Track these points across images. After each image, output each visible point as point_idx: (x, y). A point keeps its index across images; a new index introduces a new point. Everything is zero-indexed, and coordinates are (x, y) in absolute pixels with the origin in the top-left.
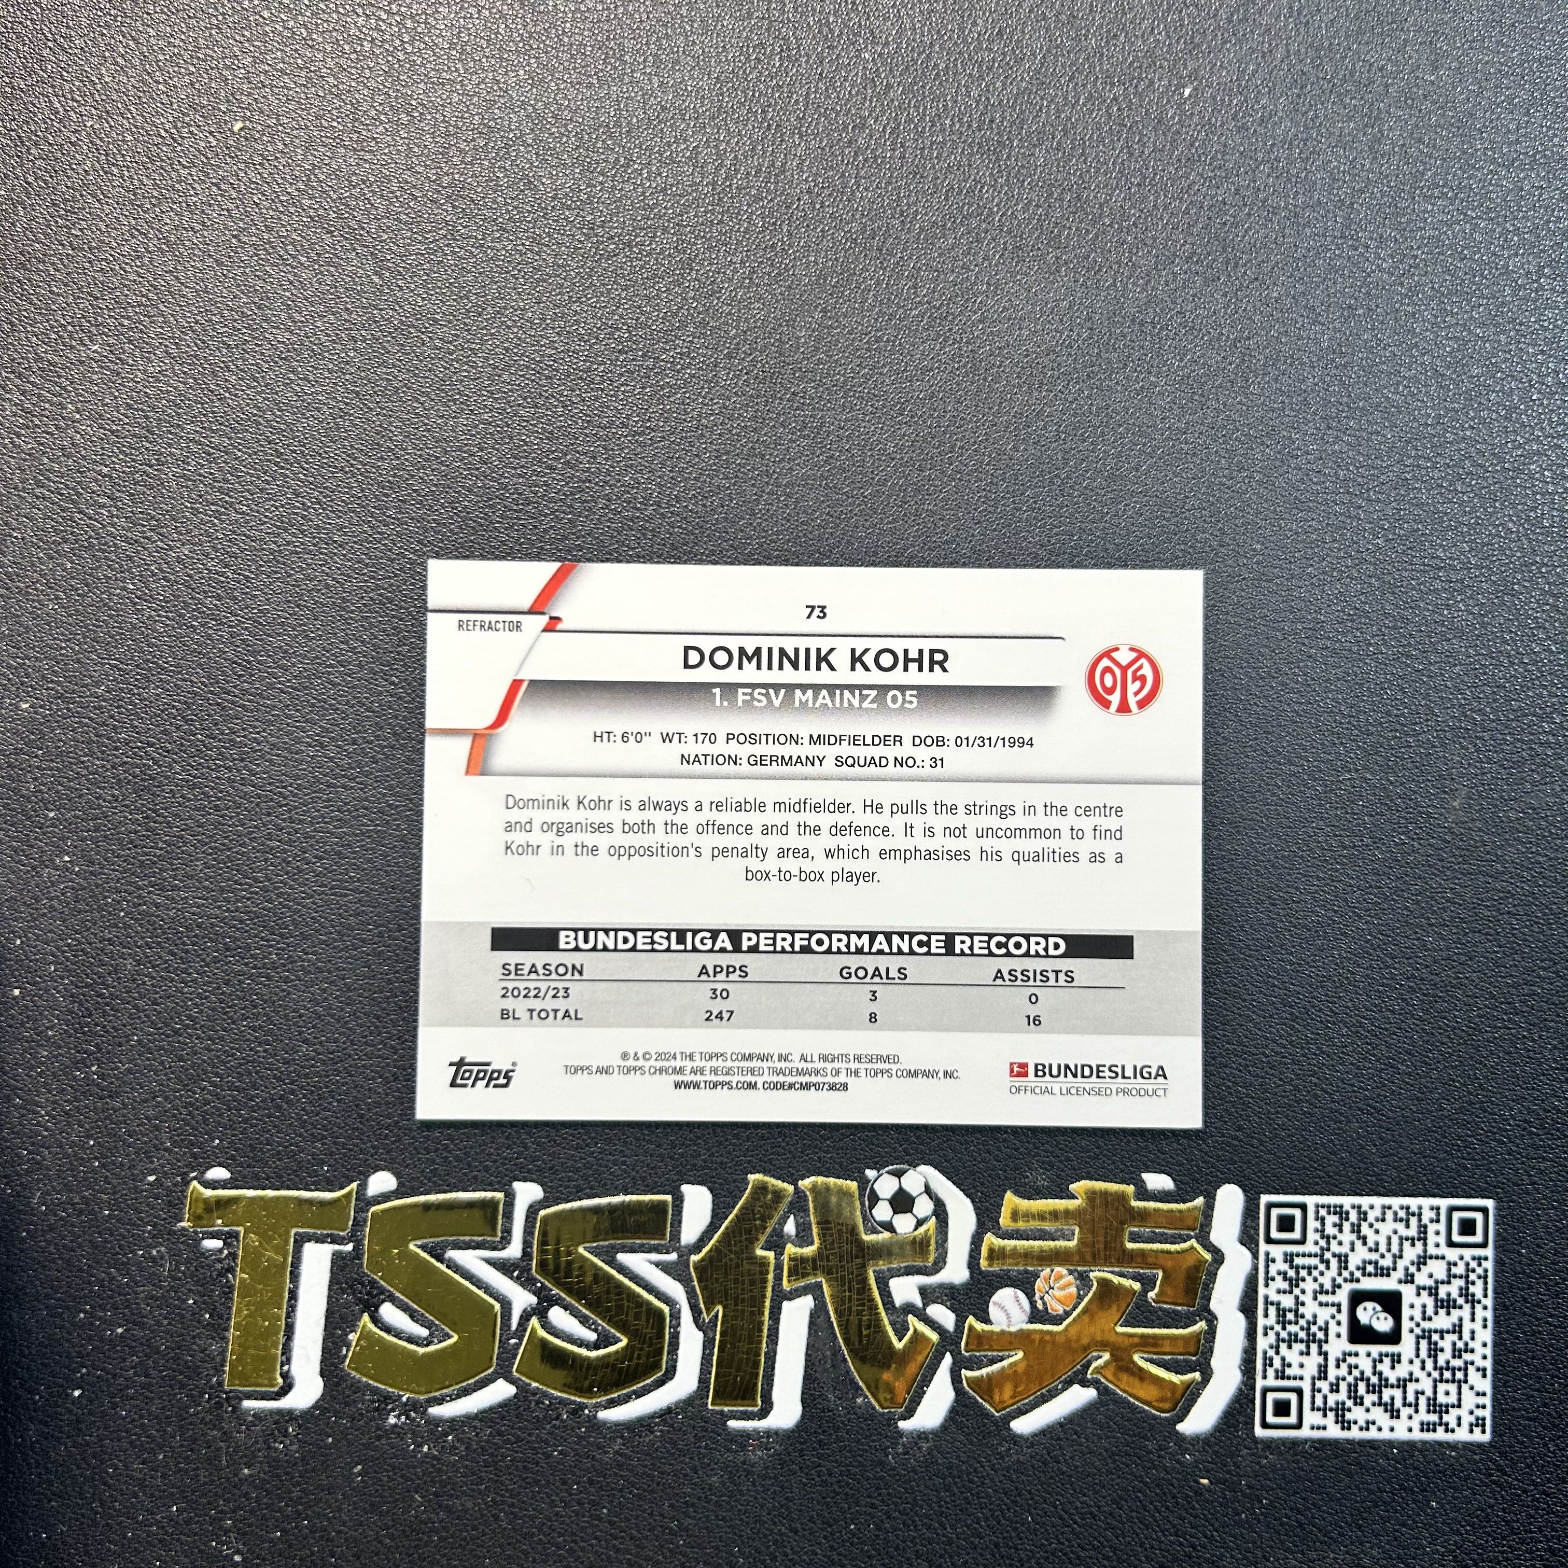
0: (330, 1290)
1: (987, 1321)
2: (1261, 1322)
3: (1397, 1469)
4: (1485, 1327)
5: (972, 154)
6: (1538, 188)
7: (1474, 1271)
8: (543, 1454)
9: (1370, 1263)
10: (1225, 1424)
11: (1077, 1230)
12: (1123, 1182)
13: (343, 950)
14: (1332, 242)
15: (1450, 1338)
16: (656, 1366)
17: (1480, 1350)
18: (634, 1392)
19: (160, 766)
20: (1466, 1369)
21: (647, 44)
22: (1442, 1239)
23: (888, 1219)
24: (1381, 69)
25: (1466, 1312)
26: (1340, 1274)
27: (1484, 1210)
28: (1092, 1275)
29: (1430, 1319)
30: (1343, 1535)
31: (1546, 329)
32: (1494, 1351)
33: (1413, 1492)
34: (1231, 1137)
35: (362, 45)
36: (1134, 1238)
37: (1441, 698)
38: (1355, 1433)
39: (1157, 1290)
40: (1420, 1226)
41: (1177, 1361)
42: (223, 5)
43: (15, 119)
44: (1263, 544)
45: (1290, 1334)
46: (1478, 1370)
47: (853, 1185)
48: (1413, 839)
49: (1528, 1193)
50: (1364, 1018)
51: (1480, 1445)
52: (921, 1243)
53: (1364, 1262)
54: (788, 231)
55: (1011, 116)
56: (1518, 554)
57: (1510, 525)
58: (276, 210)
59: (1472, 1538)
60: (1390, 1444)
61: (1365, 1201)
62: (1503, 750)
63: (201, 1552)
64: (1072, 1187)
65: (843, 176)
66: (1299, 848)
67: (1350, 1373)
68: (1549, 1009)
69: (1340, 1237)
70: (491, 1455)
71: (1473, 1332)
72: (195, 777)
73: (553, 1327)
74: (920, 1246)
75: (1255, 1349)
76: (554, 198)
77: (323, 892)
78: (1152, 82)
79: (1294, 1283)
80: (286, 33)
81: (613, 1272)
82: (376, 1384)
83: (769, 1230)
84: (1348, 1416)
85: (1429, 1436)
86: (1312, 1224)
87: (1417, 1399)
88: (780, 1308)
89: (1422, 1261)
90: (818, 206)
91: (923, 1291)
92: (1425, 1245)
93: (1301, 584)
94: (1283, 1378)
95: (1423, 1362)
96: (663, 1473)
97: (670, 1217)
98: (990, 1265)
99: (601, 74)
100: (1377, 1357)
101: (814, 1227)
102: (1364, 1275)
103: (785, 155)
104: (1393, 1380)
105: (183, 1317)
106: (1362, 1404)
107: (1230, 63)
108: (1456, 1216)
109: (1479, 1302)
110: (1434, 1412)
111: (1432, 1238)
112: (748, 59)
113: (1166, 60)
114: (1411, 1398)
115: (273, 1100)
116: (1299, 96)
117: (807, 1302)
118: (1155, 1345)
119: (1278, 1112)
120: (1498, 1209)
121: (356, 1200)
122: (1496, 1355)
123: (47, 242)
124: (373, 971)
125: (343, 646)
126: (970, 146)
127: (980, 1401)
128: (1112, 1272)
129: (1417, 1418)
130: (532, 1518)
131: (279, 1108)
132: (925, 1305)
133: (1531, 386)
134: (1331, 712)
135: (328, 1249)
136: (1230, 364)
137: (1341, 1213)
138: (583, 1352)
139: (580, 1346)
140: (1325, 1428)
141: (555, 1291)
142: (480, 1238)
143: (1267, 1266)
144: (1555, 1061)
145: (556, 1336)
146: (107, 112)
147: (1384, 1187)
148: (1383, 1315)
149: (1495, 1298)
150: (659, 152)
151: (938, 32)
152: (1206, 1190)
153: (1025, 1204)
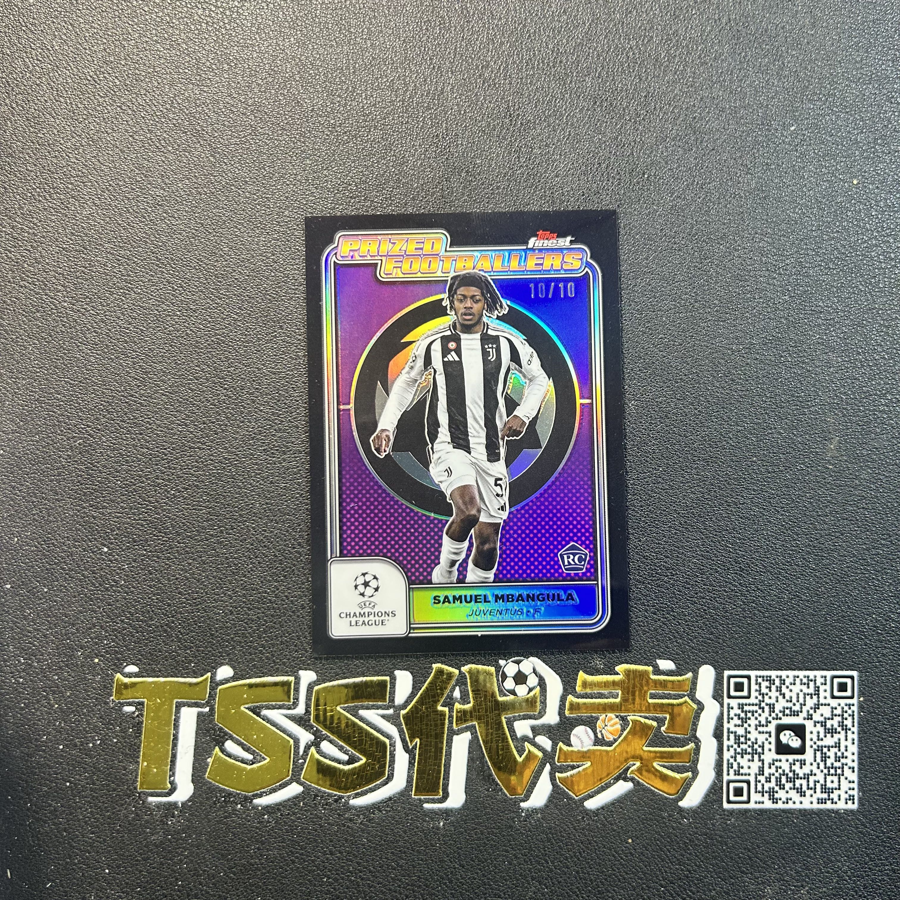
0: (196, 734)
1: (570, 745)
2: (726, 743)
3: (804, 825)
4: (853, 743)
5: (550, 81)
6: (873, 94)
7: (846, 712)
8: (319, 825)
9: (787, 708)
10: (706, 801)
11: (620, 693)
12: (646, 664)
13: (200, 541)
14: (756, 127)
15: (834, 750)
16: (382, 774)
17: (850, 757)
18: (370, 789)
19: (95, 439)
20: (843, 768)
21: (364, 21)
22: (828, 694)
23: (513, 688)
24: (783, 28)
25: (842, 736)
26: (770, 715)
27: (852, 678)
28: (629, 718)
29: (822, 740)
30: (774, 863)
31: (879, 175)
32: (859, 757)
33: (814, 838)
34: (707, 638)
35: (201, 26)
36: (653, 696)
37: (822, 386)
38: (780, 805)
39: (666, 726)
40: (815, 687)
41: (678, 766)
42: (122, 4)
43: (4, 72)
44: (720, 300)
46: (850, 768)
47: (492, 669)
48: (808, 467)
49: (876, 667)
50: (781, 569)
51: (852, 811)
52: (531, 702)
53: (784, 708)
54: (446, 127)
55: (572, 59)
56: (865, 303)
57: (861, 287)
58: (154, 120)
59: (847, 864)
60: (800, 810)
61: (784, 674)
62: (858, 416)
63: (127, 883)
64: (618, 668)
65: (476, 95)
66: (743, 473)
68: (887, 562)
69: (770, 694)
70: (290, 826)
71: (846, 747)
72: (114, 444)
73: (323, 753)
74: (531, 703)
75: (723, 759)
76: (312, 110)
77: (188, 508)
78: (652, 37)
79: (744, 720)
80: (158, 19)
81: (357, 721)
82: (223, 787)
83: (445, 695)
84: (776, 796)
85: (822, 806)
86: (754, 687)
87: (815, 785)
88: (452, 740)
89: (817, 707)
90: (462, 112)
91: (534, 729)
92: (818, 697)
93: (741, 323)
94: (739, 775)
95: (818, 764)
96: (387, 834)
97: (388, 689)
98: (570, 714)
99: (337, 40)
100: (792, 762)
101: (470, 693)
102: (784, 715)
103: (444, 83)
104: (801, 775)
105: (113, 750)
106: (784, 789)
107: (697, 26)
108: (836, 681)
109: (850, 730)
110: (825, 792)
111: (822, 694)
112: (421, 29)
113: (659, 24)
114: (811, 785)
115: (162, 627)
116: (736, 44)
117: (467, 736)
118: (666, 758)
119: (733, 624)
120: (860, 677)
121: (211, 682)
122: (860, 759)
123: (24, 141)
124: (217, 552)
125: (197, 368)
126: (548, 76)
127: (567, 790)
128: (640, 716)
129: (815, 796)
130: (313, 861)
131: (165, 631)
132: (534, 737)
133: (872, 207)
134: (760, 395)
135: (195, 711)
136: (699, 198)
137: (770, 681)
138: (341, 766)
139: (340, 763)
140: (763, 803)
141: (324, 732)
142: (281, 703)
143: (729, 711)
144: (891, 592)
145: (325, 758)
146: (57, 66)
147: (794, 665)
148: (795, 738)
149: (859, 727)
150: (371, 83)
151: (529, 12)
152: (693, 668)
153: (590, 678)
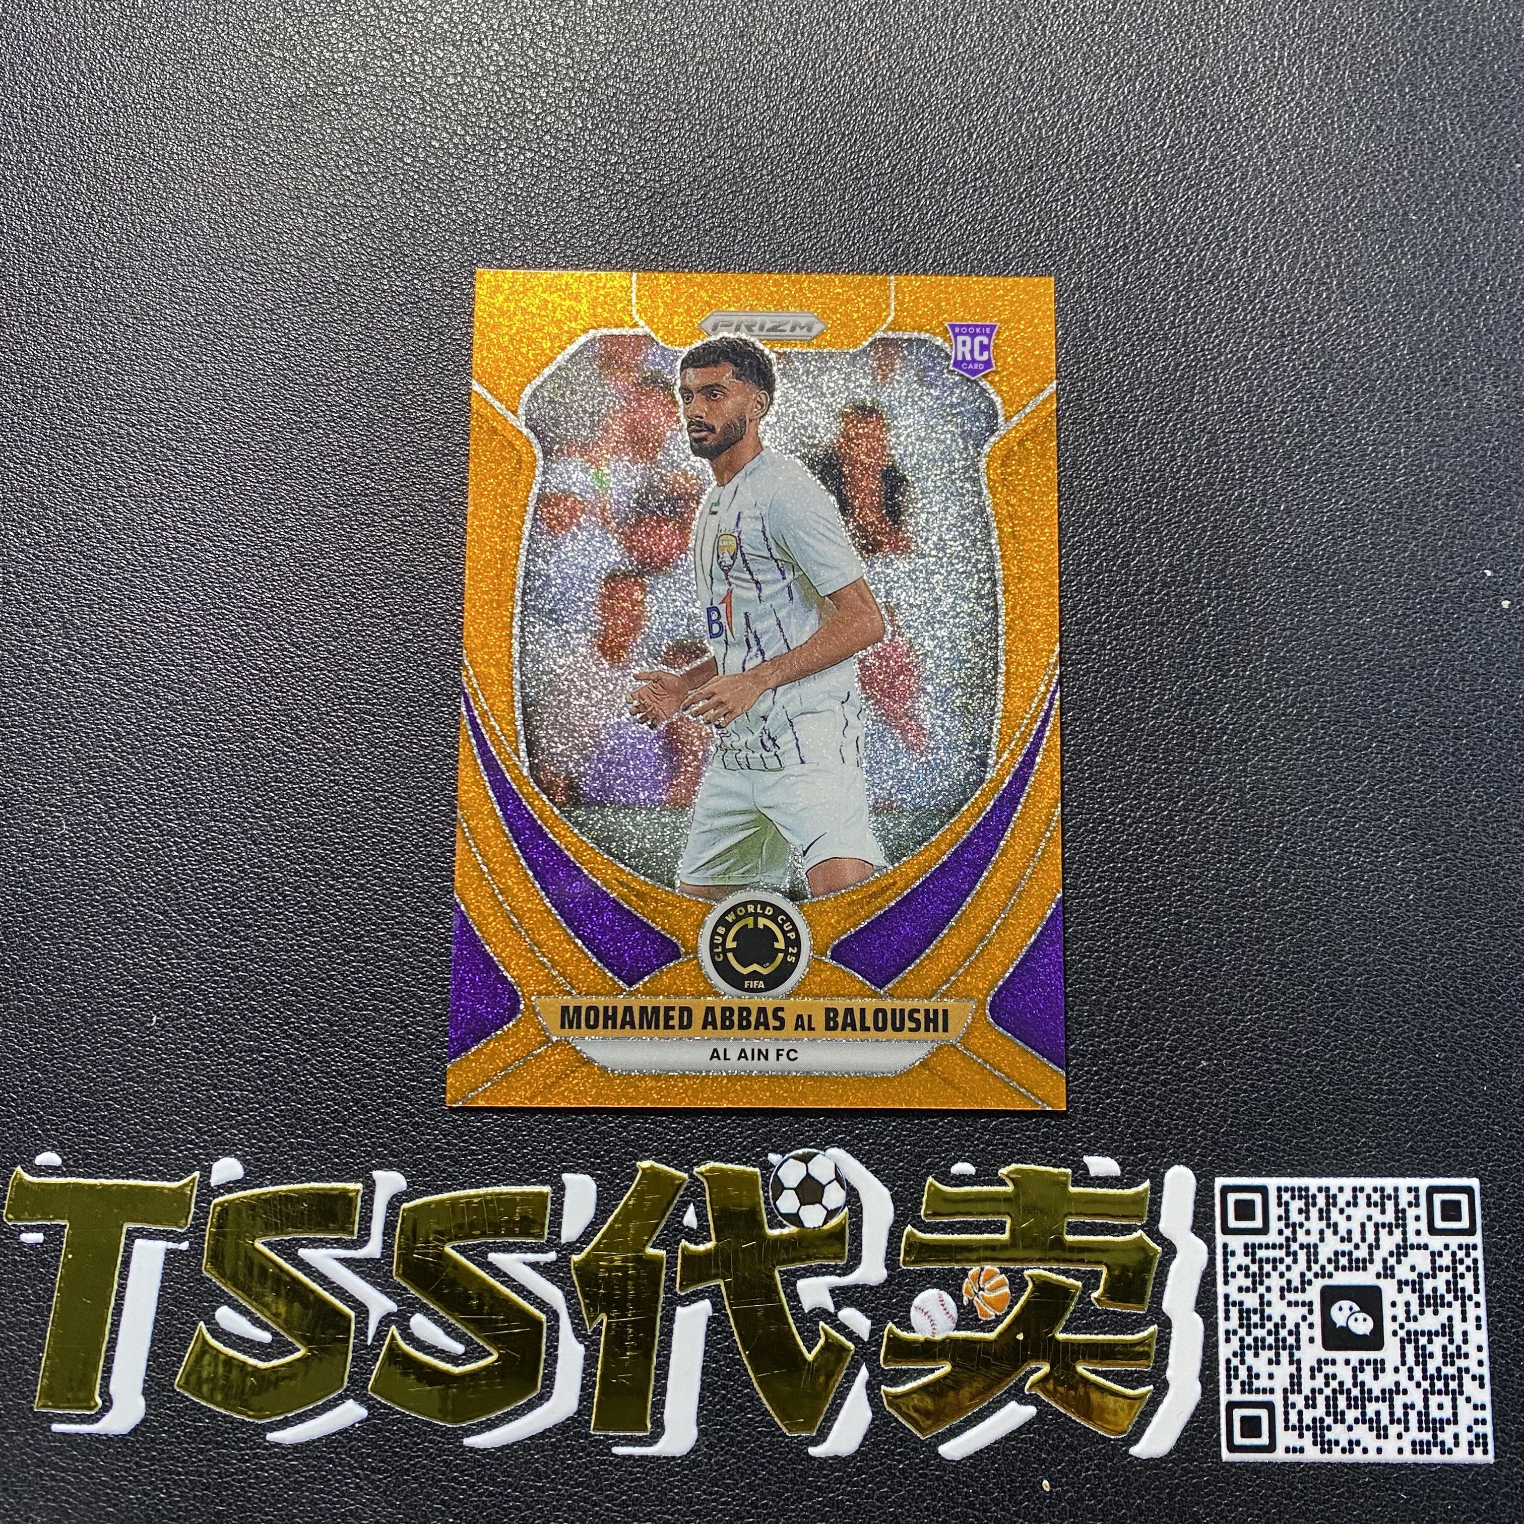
1: (910, 1329)
2: (1222, 1326)
4: (1479, 1327)
7: (1461, 1262)
9: (1343, 1254)
11: (1009, 1221)
12: (1058, 1164)
15: (1439, 1341)
16: (531, 1383)
17: (1475, 1356)
18: (507, 1417)
20: (1461, 1378)
22: (1423, 1225)
23: (795, 1211)
25: (1456, 1310)
26: (1309, 1268)
27: (1468, 1191)
28: (1026, 1273)
29: (1415, 1319)
32: (1490, 1357)
36: (1075, 1229)
38: (1336, 1456)
39: (1101, 1290)
40: (1397, 1211)
41: (1128, 1373)
45: (1256, 1340)
46: (1474, 1378)
47: (755, 1172)
51: (1482, 1468)
52: (833, 1237)
53: (1336, 1253)
60: (1378, 1466)
61: (1333, 1183)
64: (1003, 1171)
67: (1327, 1385)
69: (1307, 1225)
71: (1465, 1334)
73: (415, 1338)
75: (1216, 1358)
79: (1258, 1279)
81: (484, 1276)
82: (210, 1406)
83: (661, 1225)
84: (1328, 1435)
85: (1423, 1458)
86: (1275, 1211)
87: (1406, 1414)
88: (673, 1316)
89: (1401, 1251)
91: (836, 1294)
92: (1404, 1233)
94: (1250, 1392)
95: (1410, 1370)
97: (549, 1210)
98: (909, 1264)
100: (1358, 1365)
102: (1337, 1269)
104: (1376, 1392)
106: (1343, 1421)
108: (1438, 1198)
109: (1470, 1298)
110: (1428, 1430)
111: (1412, 1226)
114: (1399, 1413)
117: (704, 1307)
120: (1484, 1189)
121: (198, 1191)
122: (1492, 1361)
127: (904, 1422)
128: (1051, 1270)
129: (1408, 1438)
132: (838, 1309)
135: (160, 1248)
138: (451, 1367)
139: (448, 1361)
140: (1302, 1450)
141: (416, 1295)
142: (334, 1236)
143: (1225, 1261)
145: (419, 1348)
148: (1361, 1316)
149: (1487, 1293)
152: (1152, 1173)
153: (948, 1192)
